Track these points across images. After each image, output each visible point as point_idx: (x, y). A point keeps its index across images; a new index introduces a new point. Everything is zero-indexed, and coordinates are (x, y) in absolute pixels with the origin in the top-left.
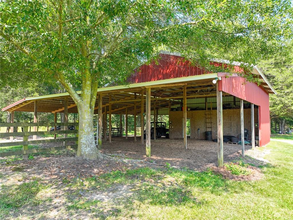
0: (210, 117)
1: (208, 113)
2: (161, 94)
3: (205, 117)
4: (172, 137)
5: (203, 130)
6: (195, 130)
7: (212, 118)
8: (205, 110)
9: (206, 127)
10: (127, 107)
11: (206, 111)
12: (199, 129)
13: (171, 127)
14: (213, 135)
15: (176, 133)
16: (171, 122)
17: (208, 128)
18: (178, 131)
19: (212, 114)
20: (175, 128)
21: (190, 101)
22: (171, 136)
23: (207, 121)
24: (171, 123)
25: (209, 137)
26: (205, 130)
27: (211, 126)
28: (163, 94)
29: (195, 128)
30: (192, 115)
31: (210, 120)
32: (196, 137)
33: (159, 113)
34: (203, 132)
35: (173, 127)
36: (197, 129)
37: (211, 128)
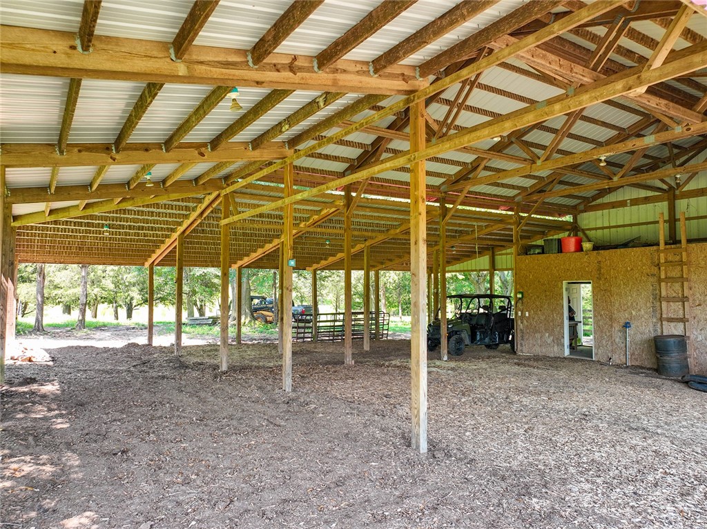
0: (675, 273)
1: (670, 259)
2: (461, 191)
3: (653, 275)
4: (525, 349)
5: (644, 328)
6: (612, 326)
7: (687, 280)
8: (655, 248)
9: (659, 316)
10: (368, 243)
11: (658, 250)
12: (627, 325)
13: (520, 313)
14: (690, 351)
15: (538, 335)
16: (519, 296)
17: (670, 320)
18: (546, 330)
19: (689, 263)
20: (536, 318)
21: (606, 219)
22: (521, 345)
23: (664, 293)
24: (520, 298)
25: (673, 359)
26: (655, 330)
27: (681, 312)
28: (469, 192)
29: (611, 319)
30: (599, 269)
31: (677, 286)
32: (618, 358)
33: (498, 266)
34: (645, 337)
35: (527, 314)
36: (622, 322)
37: (683, 320)
